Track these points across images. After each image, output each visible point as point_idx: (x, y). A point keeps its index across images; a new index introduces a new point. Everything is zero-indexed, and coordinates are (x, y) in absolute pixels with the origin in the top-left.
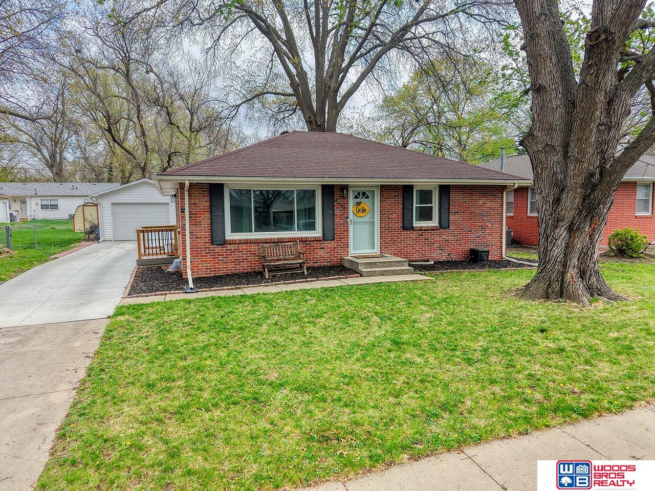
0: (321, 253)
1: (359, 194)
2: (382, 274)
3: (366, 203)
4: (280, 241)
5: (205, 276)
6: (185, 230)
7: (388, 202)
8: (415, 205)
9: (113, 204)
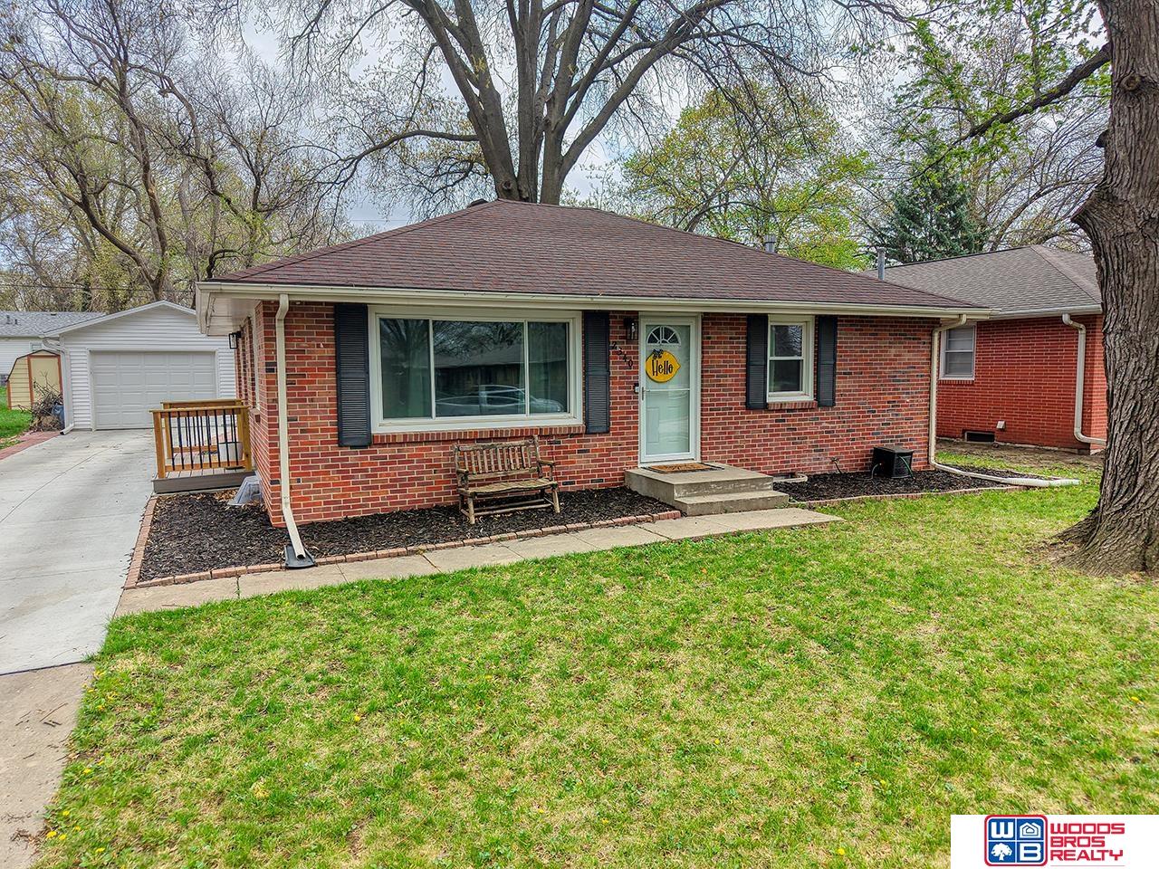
0: (580, 462)
1: (657, 332)
2: (725, 509)
3: (672, 352)
4: (496, 436)
5: (323, 519)
6: (277, 413)
7: (717, 352)
8: (769, 358)
9: (93, 353)
